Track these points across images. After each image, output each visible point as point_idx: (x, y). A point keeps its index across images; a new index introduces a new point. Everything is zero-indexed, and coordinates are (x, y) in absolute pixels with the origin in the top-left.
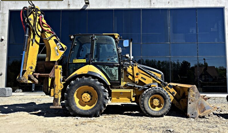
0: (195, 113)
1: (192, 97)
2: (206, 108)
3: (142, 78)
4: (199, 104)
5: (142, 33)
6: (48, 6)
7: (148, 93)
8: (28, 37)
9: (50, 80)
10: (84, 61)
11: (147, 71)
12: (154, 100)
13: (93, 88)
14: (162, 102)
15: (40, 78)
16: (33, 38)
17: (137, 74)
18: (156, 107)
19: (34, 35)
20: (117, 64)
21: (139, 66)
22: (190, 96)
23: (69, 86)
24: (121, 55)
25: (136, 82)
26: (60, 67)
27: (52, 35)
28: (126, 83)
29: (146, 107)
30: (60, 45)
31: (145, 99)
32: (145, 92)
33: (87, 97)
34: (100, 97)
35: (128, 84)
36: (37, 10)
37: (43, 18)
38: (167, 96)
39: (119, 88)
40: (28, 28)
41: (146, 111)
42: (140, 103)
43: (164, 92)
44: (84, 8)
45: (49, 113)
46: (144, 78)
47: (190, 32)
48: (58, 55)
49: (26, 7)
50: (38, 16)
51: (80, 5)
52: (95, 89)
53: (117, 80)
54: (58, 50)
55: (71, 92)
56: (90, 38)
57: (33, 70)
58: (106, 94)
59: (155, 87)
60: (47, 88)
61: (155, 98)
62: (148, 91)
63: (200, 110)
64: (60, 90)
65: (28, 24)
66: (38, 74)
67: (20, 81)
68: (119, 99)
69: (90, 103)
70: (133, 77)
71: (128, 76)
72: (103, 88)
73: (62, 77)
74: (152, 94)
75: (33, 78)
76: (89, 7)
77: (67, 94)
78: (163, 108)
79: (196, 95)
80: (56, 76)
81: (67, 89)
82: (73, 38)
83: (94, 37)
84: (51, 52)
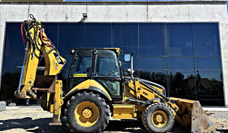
0: (200, 130)
1: (196, 113)
2: (210, 125)
3: (144, 93)
4: (203, 121)
5: (140, 46)
6: (46, 19)
7: (151, 109)
8: (28, 51)
9: (49, 95)
10: (85, 75)
11: (149, 86)
12: (157, 116)
13: (94, 104)
14: (165, 118)
15: (39, 93)
16: (33, 52)
17: (139, 89)
18: (159, 124)
19: (34, 49)
20: (118, 79)
21: (140, 81)
22: (194, 113)
23: (69, 102)
24: (123, 70)
25: (138, 97)
26: (61, 81)
27: (52, 48)
28: (128, 98)
29: (149, 123)
30: (59, 59)
31: (148, 116)
32: (148, 108)
33: (88, 113)
34: (102, 113)
35: (130, 100)
36: (38, 24)
37: (44, 32)
38: (170, 112)
39: (121, 104)
40: (28, 42)
41: (149, 128)
42: (142, 120)
43: (167, 108)
44: (82, 21)
45: (47, 130)
46: (146, 93)
47: (187, 45)
48: (58, 69)
49: (27, 21)
50: (39, 30)
51: (77, 19)
52: (97, 104)
53: (119, 95)
54: (58, 64)
55: (71, 108)
56: (91, 52)
57: (32, 84)
58: (108, 110)
59: (158, 102)
60: (45, 103)
61: (158, 114)
62: (151, 107)
63: (204, 127)
64: (60, 106)
65: (29, 38)
66: (36, 89)
67: (18, 96)
68: (121, 115)
69: (91, 120)
70: (135, 92)
71: (130, 91)
72: (104, 103)
73: (62, 92)
74: (155, 110)
75: (31, 93)
76: (87, 20)
77: (68, 110)
78: (166, 125)
79: (200, 111)
80: (56, 91)
81: (67, 105)
82: (74, 52)
83: (96, 51)
84: (51, 66)
